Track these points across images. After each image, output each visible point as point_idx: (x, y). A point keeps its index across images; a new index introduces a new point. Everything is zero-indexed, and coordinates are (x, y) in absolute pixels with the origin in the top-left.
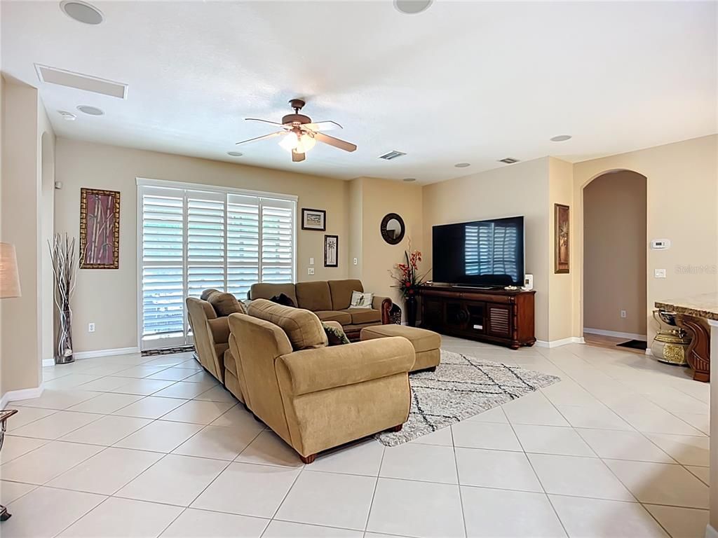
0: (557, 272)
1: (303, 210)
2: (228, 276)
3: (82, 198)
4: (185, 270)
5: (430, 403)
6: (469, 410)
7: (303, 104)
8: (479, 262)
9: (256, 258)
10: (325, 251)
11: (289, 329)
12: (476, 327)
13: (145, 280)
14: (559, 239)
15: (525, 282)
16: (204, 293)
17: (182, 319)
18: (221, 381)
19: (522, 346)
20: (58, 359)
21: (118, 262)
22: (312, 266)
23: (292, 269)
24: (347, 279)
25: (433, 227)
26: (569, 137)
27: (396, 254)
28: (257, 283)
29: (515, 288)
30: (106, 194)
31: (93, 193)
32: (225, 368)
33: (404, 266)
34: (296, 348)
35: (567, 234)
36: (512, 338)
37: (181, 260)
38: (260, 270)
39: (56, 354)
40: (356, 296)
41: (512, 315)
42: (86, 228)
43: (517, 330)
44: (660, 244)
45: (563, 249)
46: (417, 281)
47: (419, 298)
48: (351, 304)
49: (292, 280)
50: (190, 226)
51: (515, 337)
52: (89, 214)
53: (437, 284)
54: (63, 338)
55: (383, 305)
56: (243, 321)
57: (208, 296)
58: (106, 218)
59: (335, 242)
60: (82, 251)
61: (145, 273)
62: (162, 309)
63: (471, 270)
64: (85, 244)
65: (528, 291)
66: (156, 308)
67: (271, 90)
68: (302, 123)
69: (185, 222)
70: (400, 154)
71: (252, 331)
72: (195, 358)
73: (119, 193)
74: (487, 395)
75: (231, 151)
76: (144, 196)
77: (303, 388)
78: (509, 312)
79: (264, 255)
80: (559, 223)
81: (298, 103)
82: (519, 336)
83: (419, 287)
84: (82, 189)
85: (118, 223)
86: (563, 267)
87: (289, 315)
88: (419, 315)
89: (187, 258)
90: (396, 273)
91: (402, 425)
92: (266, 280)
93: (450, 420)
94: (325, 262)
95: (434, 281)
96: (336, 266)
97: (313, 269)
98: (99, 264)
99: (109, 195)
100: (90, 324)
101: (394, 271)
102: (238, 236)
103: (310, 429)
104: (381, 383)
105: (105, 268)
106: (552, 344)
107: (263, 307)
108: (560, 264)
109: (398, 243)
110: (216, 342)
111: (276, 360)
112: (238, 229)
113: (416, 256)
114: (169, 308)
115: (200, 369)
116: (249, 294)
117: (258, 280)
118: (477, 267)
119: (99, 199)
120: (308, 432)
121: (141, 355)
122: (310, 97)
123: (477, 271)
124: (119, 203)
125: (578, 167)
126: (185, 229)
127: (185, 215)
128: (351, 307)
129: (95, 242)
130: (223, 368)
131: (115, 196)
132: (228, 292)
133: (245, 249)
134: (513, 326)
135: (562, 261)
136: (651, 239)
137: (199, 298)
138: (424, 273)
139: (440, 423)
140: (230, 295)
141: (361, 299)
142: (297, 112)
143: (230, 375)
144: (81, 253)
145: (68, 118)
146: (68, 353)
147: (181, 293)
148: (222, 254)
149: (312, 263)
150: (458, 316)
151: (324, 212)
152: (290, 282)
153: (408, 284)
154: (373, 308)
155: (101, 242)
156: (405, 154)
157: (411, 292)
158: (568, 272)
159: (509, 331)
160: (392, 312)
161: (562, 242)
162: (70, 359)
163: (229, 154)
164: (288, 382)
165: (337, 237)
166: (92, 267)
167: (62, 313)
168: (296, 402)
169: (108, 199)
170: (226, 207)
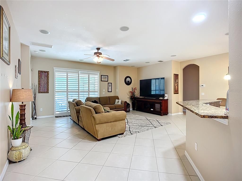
0: (174, 94)
1: (101, 75)
2: (79, 95)
3: (39, 73)
4: (67, 93)
5: (133, 129)
6: (143, 130)
7: (100, 49)
8: (156, 90)
9: (87, 90)
10: (108, 87)
11: (95, 109)
12: (151, 109)
13: (56, 96)
14: (175, 84)
15: (165, 96)
16: (73, 100)
17: (66, 107)
18: (78, 123)
19: (164, 115)
20: (33, 118)
21: (48, 91)
22: (104, 92)
23: (98, 93)
24: (115, 96)
25: (140, 80)
26: (176, 56)
27: (129, 88)
28: (88, 97)
29: (162, 98)
30: (45, 72)
31: (41, 72)
32: (79, 120)
33: (131, 92)
34: (96, 113)
35: (178, 83)
36: (161, 113)
37: (66, 90)
38: (89, 93)
39: (32, 117)
40: (117, 100)
41: (161, 106)
42: (40, 82)
43: (162, 110)
44: (203, 86)
45: (176, 87)
46: (135, 96)
47: (136, 101)
48: (115, 103)
49: (98, 96)
50: (68, 80)
51: (162, 112)
52: (41, 78)
53: (141, 97)
54: (34, 113)
55: (124, 103)
56: (84, 107)
57: (74, 101)
58: (45, 79)
59: (111, 85)
60: (39, 88)
61: (56, 94)
62: (60, 105)
63: (153, 93)
64: (40, 86)
65: (166, 99)
66: (58, 104)
67: (91, 46)
68: (99, 54)
69: (67, 80)
70: (128, 60)
71: (86, 109)
72: (70, 118)
73: (49, 72)
74: (149, 127)
75: (80, 59)
76: (56, 72)
77: (98, 122)
78: (160, 105)
79: (90, 89)
80: (175, 79)
81: (98, 49)
82: (163, 112)
83: (136, 98)
84: (39, 71)
85: (49, 80)
86: (176, 92)
87: (95, 105)
88: (136, 106)
89: (68, 90)
90: (129, 94)
91: (124, 133)
92: (90, 96)
93: (137, 132)
94: (108, 91)
95: (140, 96)
96: (111, 92)
97: (104, 93)
98: (43, 92)
99: (46, 72)
100: (41, 109)
101: (128, 93)
102: (82, 83)
103: (99, 132)
104: (118, 122)
105: (45, 93)
106: (173, 115)
107: (89, 104)
108: (175, 91)
109: (130, 85)
110: (77, 113)
111: (92, 116)
112: (82, 81)
113: (135, 89)
114: (63, 104)
115: (72, 121)
116: (85, 100)
117: (88, 96)
118: (155, 92)
119: (43, 74)
120: (99, 133)
121: (55, 117)
122: (101, 47)
123: (155, 93)
124: (49, 75)
125: (181, 63)
126: (67, 82)
127: (67, 78)
128: (115, 104)
129: (42, 86)
130: (78, 120)
131: (48, 72)
132: (79, 100)
133: (85, 87)
134: (161, 109)
135: (176, 90)
136: (201, 84)
137: (72, 101)
138: (137, 94)
139: (134, 133)
140: (80, 100)
141: (118, 102)
142: (98, 51)
143: (80, 121)
144: (38, 89)
145: (36, 52)
146: (35, 117)
147: (66, 100)
148: (78, 89)
149: (104, 91)
150: (146, 106)
151: (108, 76)
152: (97, 97)
153: (133, 97)
154: (121, 104)
155: (44, 85)
156: (130, 60)
157: (134, 99)
158: (178, 94)
159: (160, 111)
160: (127, 105)
161: (176, 85)
162: (36, 118)
163: (80, 60)
164: (94, 121)
165: (111, 83)
166: (42, 92)
167: (34, 105)
168: (96, 126)
169: (46, 73)
170: (79, 75)
